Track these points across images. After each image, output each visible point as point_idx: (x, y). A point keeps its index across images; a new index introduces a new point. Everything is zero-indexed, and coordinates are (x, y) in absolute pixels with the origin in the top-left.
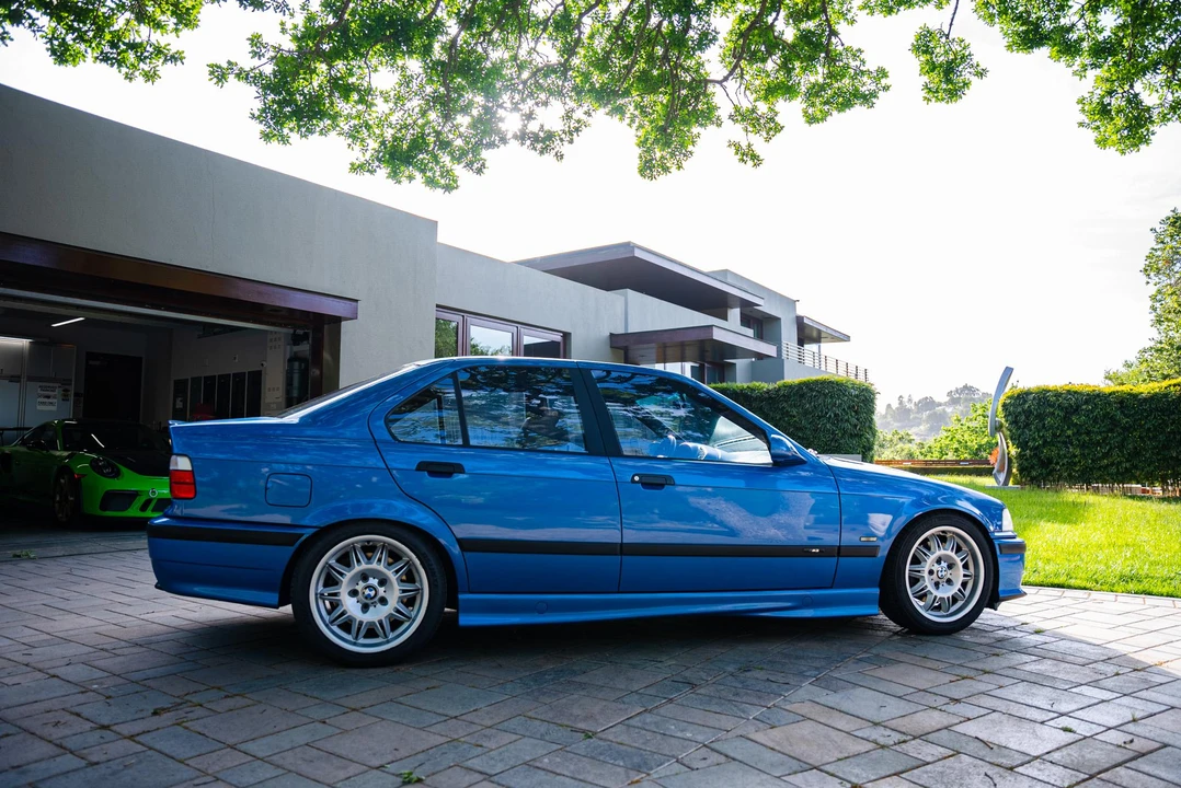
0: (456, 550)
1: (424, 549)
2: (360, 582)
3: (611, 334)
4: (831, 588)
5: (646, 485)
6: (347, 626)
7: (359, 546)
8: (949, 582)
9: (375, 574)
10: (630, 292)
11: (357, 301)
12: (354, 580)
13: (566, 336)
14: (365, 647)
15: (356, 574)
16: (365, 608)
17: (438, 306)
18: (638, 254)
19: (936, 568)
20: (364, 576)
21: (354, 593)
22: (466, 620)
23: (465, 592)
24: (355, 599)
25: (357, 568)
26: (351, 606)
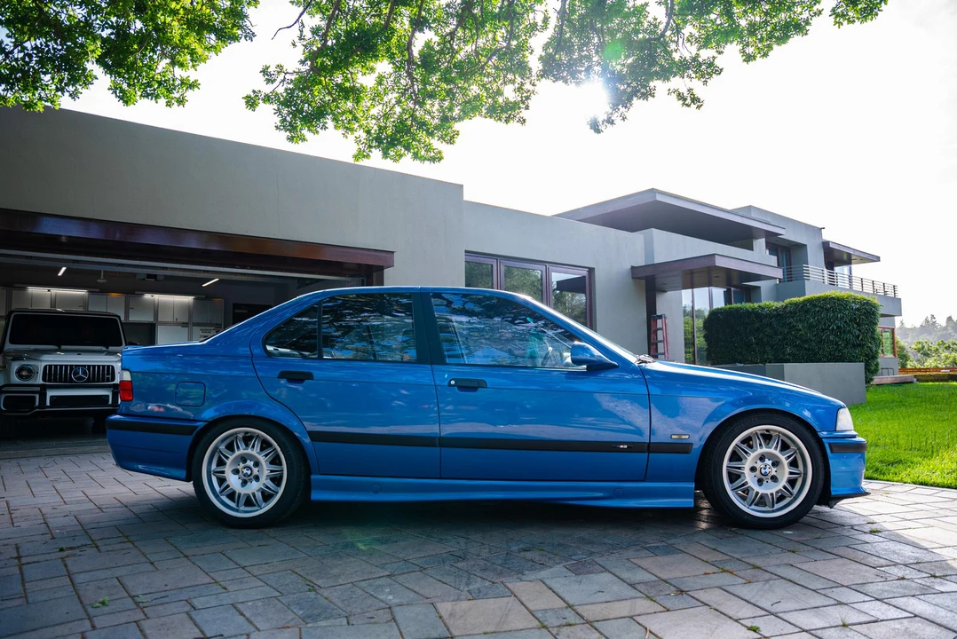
0: (307, 440)
1: (283, 439)
2: (241, 464)
3: (633, 267)
4: (644, 481)
5: (461, 388)
6: (232, 496)
7: (241, 436)
8: (774, 479)
9: (252, 457)
10: (655, 232)
11: (393, 252)
12: (236, 461)
13: (591, 271)
14: (244, 513)
15: (236, 458)
16: (244, 483)
17: (466, 251)
18: (659, 198)
19: (759, 465)
20: (243, 459)
21: (236, 472)
22: (316, 496)
23: (316, 474)
24: (237, 476)
25: (237, 453)
26: (234, 481)
